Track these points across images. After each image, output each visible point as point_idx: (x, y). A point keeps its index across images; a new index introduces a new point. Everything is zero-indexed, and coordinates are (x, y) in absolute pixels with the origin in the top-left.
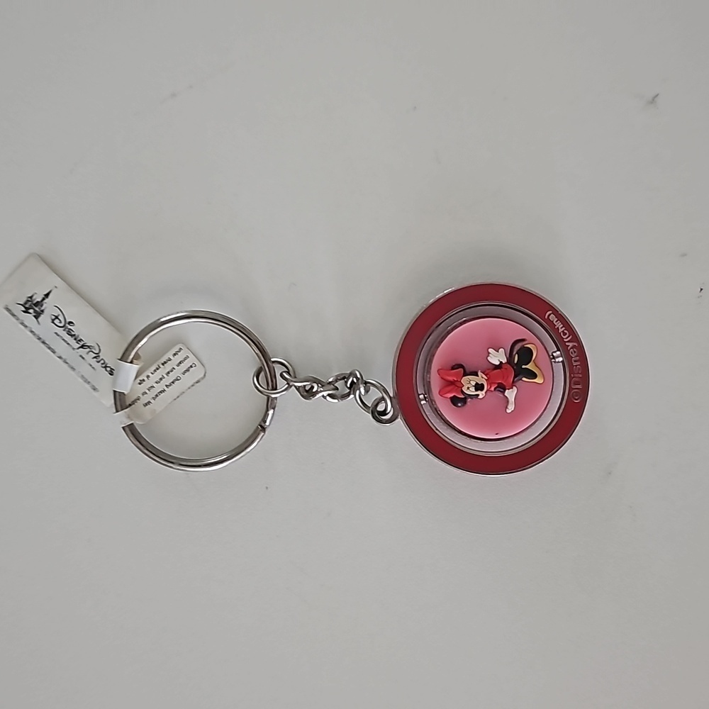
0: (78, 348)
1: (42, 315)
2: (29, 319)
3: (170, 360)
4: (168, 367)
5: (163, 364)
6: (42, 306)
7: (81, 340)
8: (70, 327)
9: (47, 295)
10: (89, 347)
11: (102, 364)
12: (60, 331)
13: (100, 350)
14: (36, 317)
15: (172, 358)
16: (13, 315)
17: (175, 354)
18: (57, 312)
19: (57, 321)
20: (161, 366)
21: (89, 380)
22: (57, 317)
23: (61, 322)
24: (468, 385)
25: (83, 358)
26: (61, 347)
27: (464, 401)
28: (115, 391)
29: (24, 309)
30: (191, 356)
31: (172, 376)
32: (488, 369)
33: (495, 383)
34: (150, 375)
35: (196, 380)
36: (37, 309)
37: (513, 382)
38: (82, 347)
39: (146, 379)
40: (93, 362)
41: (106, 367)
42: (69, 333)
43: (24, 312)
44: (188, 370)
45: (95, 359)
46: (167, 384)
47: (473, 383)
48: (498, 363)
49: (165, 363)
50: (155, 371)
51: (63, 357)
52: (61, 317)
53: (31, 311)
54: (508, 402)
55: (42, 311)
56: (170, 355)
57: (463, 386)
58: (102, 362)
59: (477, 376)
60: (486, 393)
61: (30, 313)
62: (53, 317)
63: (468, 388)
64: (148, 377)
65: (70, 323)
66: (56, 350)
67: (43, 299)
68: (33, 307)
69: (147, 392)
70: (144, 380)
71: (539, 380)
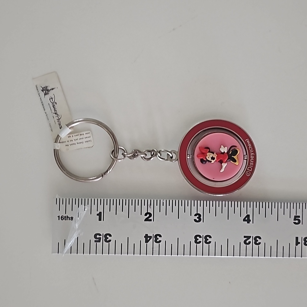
0: (54, 113)
1: (47, 95)
2: (42, 94)
3: (83, 134)
4: (81, 137)
6: (49, 91)
7: (56, 111)
9: (53, 89)
10: (57, 114)
12: (51, 104)
13: (61, 118)
14: (45, 94)
15: (84, 134)
16: (37, 90)
17: (86, 134)
18: (53, 97)
20: (79, 135)
21: (51, 126)
22: (52, 98)
23: (52, 101)
24: (209, 156)
25: (54, 117)
26: (48, 110)
27: (206, 161)
28: (58, 135)
29: (42, 90)
30: (91, 137)
31: (81, 141)
32: (219, 153)
33: (219, 159)
34: (74, 136)
35: (89, 146)
36: (47, 92)
37: (226, 161)
38: (55, 113)
39: (71, 136)
40: (56, 121)
41: (60, 125)
42: (54, 106)
43: (41, 90)
44: (88, 142)
46: (78, 142)
47: (211, 156)
48: (223, 152)
49: (81, 135)
50: (76, 135)
51: (47, 113)
53: (44, 91)
54: (222, 168)
55: (48, 94)
57: (207, 156)
58: (60, 122)
59: (214, 154)
60: (215, 162)
61: (43, 92)
63: (209, 157)
65: (56, 103)
66: (46, 110)
67: (51, 90)
68: (46, 90)
69: (69, 141)
70: (70, 137)
71: (237, 163)
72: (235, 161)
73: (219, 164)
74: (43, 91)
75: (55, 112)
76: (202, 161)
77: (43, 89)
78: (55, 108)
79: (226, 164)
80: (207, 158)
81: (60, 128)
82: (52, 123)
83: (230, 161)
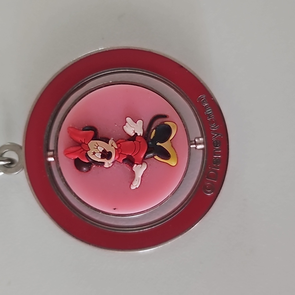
24: (95, 150)
27: (89, 165)
32: (122, 139)
33: (124, 155)
37: (144, 158)
47: (101, 149)
48: (132, 134)
54: (134, 178)
60: (113, 163)
71: (172, 162)
72: (166, 155)
73: (126, 167)
76: (78, 164)
79: (144, 167)
80: (90, 154)
83: (153, 157)
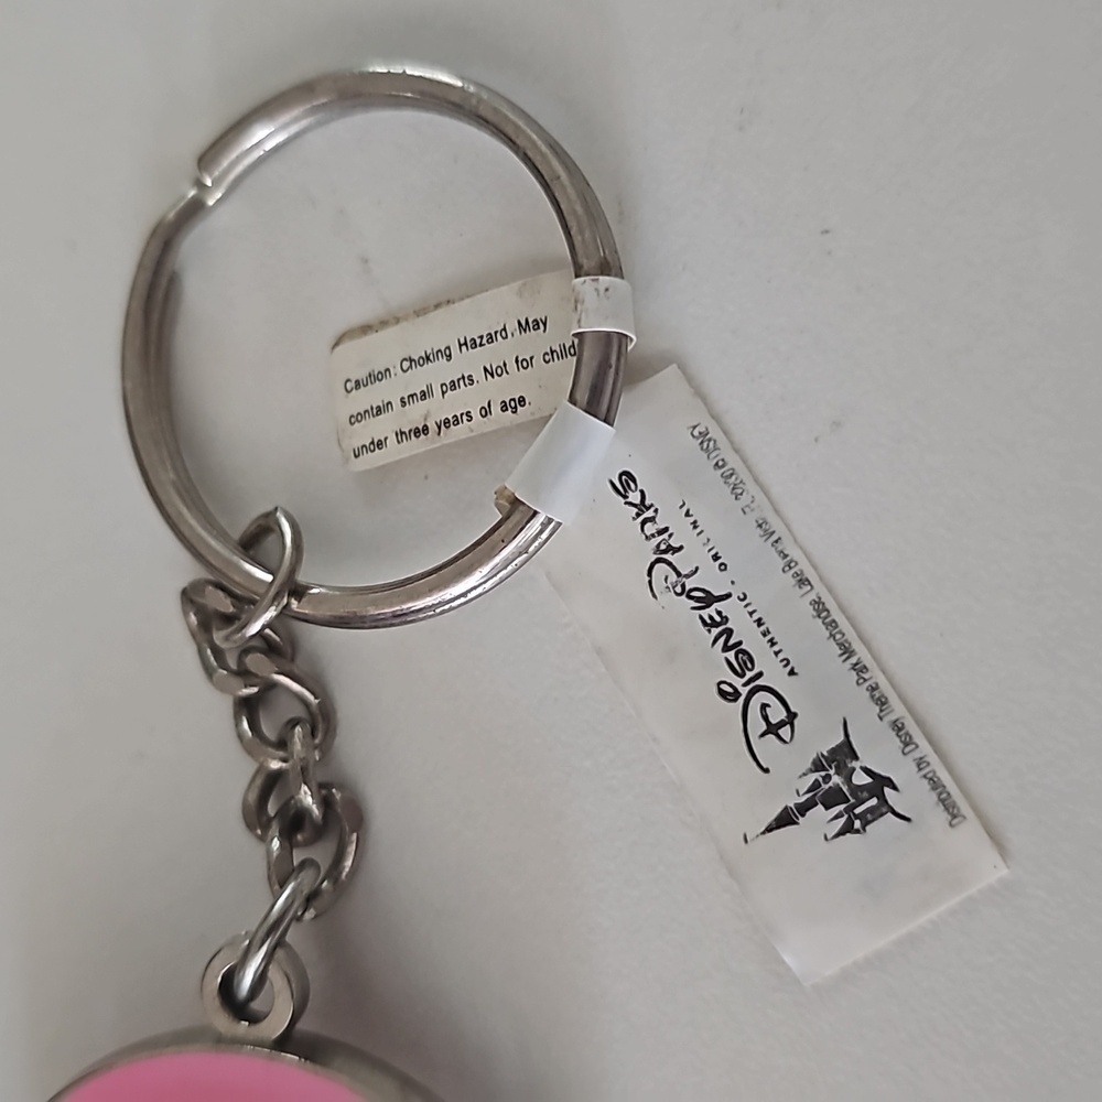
1: (826, 751)
3: (400, 435)
4: (415, 414)
5: (426, 429)
6: (815, 786)
7: (710, 624)
8: (738, 682)
9: (785, 819)
10: (688, 593)
11: (652, 519)
12: (774, 676)
15: (392, 439)
17: (380, 444)
18: (767, 747)
19: (777, 714)
20: (433, 428)
21: (716, 474)
22: (772, 729)
23: (764, 706)
28: (609, 422)
34: (476, 414)
36: (836, 779)
38: (708, 599)
39: (496, 408)
41: (642, 506)
42: (743, 661)
45: (674, 543)
49: (417, 432)
50: (457, 421)
51: (789, 579)
52: (757, 725)
53: (861, 779)
55: (818, 766)
56: (394, 451)
58: (650, 528)
62: (785, 732)
64: (486, 412)
65: (730, 696)
67: (803, 809)
68: (849, 792)
69: (512, 366)
70: (504, 408)
74: (881, 783)
75: (711, 611)
77: (883, 800)
78: (726, 648)
81: (627, 477)
82: (713, 502)
